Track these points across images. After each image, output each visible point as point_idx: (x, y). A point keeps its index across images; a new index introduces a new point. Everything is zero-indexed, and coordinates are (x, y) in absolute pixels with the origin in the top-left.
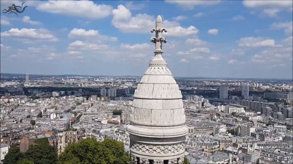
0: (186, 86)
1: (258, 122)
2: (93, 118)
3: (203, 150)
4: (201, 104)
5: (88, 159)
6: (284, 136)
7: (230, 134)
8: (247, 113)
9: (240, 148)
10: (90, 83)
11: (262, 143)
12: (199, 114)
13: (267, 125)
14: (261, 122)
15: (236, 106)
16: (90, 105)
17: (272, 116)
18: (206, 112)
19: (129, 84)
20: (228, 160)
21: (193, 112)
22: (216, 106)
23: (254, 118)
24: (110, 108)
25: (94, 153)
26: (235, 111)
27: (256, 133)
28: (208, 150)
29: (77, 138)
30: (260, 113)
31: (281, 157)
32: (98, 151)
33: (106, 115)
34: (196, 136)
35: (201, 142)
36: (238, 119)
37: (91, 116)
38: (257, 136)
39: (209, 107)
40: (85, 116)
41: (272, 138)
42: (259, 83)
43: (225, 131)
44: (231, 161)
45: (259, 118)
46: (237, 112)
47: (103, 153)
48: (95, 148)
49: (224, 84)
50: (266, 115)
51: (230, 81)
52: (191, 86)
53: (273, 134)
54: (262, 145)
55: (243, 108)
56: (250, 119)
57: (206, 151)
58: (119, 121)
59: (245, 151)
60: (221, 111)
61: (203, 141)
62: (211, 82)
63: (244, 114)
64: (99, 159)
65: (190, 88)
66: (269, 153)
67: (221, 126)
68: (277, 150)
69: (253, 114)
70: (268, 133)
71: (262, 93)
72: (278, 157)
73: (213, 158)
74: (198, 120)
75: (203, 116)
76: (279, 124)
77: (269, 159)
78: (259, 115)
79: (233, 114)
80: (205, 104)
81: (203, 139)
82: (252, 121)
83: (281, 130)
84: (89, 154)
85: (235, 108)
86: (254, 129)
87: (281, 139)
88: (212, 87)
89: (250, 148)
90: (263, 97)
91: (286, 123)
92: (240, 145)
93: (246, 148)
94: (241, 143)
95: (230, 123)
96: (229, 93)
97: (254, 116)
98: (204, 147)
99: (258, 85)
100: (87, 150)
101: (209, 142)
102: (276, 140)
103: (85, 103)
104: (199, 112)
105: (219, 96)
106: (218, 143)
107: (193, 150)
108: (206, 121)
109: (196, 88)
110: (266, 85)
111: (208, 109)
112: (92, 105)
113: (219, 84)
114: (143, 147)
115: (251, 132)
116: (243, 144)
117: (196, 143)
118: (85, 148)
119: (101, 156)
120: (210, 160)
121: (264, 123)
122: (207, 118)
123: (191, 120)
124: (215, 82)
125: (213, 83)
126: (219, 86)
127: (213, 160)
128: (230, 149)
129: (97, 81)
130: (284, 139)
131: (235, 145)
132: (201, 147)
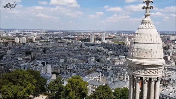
0: (71, 35)
1: (111, 54)
2: (12, 57)
3: (84, 72)
4: (80, 46)
5: (19, 83)
6: (124, 61)
7: (97, 62)
8: (105, 50)
9: (103, 69)
10: (6, 34)
11: (114, 65)
12: (80, 52)
13: (115, 56)
14: (112, 55)
15: (99, 46)
16: (9, 48)
17: (117, 51)
18: (83, 50)
19: (34, 34)
20: (99, 76)
21: (76, 50)
22: (88, 46)
23: (109, 52)
24: (23, 50)
25: (23, 79)
26: (99, 49)
27: (110, 60)
28: (86, 71)
29: (4, 70)
30: (111, 49)
31: (124, 72)
32: (26, 77)
33: (21, 54)
34: (79, 64)
35: (83, 67)
36: (101, 53)
37: (10, 55)
38: (111, 62)
39: (84, 47)
40: (6, 56)
41: (119, 62)
42: (110, 33)
43: (94, 60)
44: (101, 76)
45: (111, 52)
46: (100, 49)
47: (29, 78)
48: (23, 76)
49: (92, 34)
50: (114, 50)
51: (95, 32)
52: (74, 36)
53: (119, 61)
54: (114, 67)
55: (102, 47)
56: (107, 53)
57: (85, 72)
58: (30, 58)
59: (106, 70)
60: (91, 49)
61: (84, 67)
62: (85, 33)
63: (103, 50)
64: (27, 82)
65: (73, 37)
66: (118, 71)
67: (92, 58)
68: (122, 69)
69: (108, 50)
70: (116, 60)
71: (112, 39)
72: (123, 72)
73: (92, 75)
74: (79, 55)
75: (82, 52)
76: (121, 55)
77: (118, 74)
78: (111, 50)
79: (98, 51)
80: (82, 46)
81: (84, 66)
82: (107, 54)
83: (123, 58)
84: (20, 80)
85: (99, 47)
86: (109, 58)
87: (123, 63)
88: (86, 35)
89: (108, 69)
90: (112, 41)
91: (125, 55)
92: (103, 68)
93: (106, 69)
94: (103, 66)
95: (97, 55)
96: (95, 39)
97: (109, 51)
98: (84, 70)
99: (109, 34)
100: (18, 77)
101: (87, 67)
102: (121, 64)
103: (5, 48)
104: (79, 50)
105: (89, 41)
106: (91, 67)
107: (79, 72)
108: (84, 55)
109: (77, 37)
110: (114, 34)
111: (84, 48)
112: (10, 48)
113: (90, 34)
114: (146, 71)
115: (107, 60)
116: (105, 66)
117: (80, 68)
118: (17, 76)
119: (27, 80)
120: (90, 77)
121: (114, 55)
122: (84, 54)
123: (76, 55)
124: (87, 33)
125: (86, 34)
126: (90, 35)
127: (92, 77)
128: (98, 70)
129: (11, 32)
130: (124, 63)
131: (101, 68)
132: (83, 70)
